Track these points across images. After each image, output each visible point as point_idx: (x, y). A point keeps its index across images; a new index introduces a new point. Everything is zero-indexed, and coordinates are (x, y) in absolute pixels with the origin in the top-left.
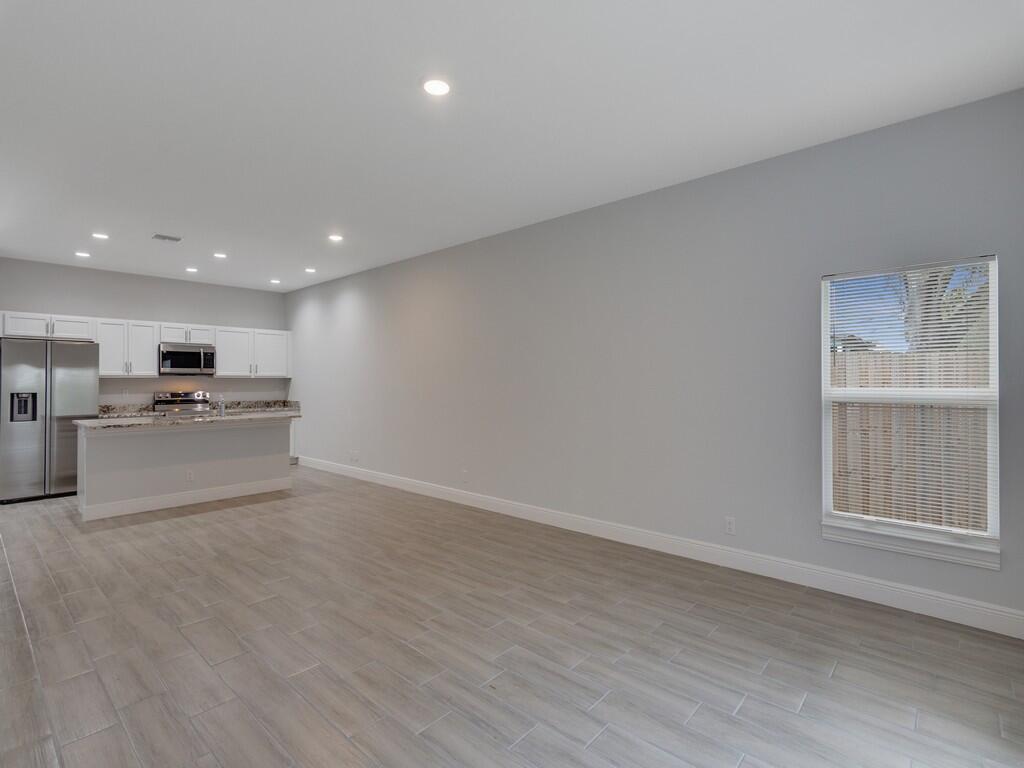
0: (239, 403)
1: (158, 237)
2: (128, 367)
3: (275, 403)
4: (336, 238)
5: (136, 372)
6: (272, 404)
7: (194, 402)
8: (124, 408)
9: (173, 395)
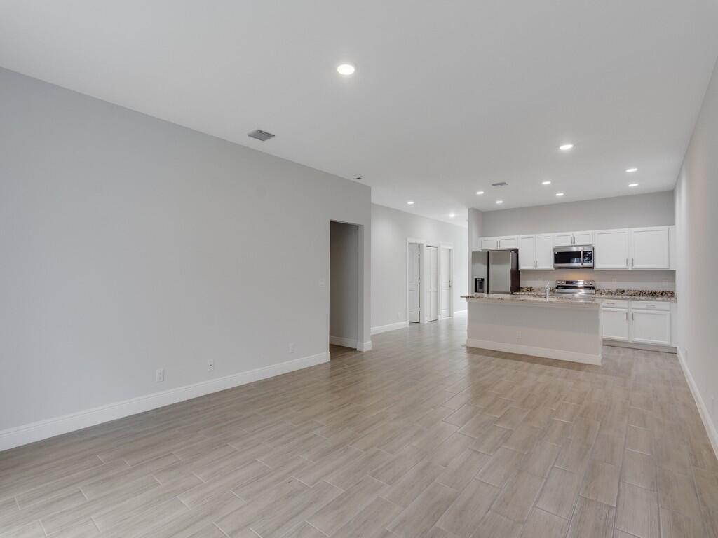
0: (623, 291)
1: (494, 185)
2: (535, 264)
3: (662, 293)
4: (566, 147)
5: (541, 267)
6: (659, 294)
7: (576, 288)
8: (539, 290)
9: (567, 282)
